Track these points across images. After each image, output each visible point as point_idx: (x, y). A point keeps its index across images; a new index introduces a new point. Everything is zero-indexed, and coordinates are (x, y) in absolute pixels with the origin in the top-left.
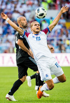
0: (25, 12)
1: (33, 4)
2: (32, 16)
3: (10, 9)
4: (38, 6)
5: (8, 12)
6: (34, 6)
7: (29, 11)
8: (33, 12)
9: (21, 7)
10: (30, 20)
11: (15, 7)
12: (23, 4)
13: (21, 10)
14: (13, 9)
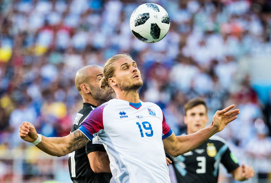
0: (215, 62)
1: (246, 33)
2: (240, 77)
3: (164, 52)
4: (261, 40)
5: (158, 61)
6: (247, 41)
7: (230, 59)
8: (244, 64)
9: (202, 44)
10: (235, 89)
11: (182, 45)
12: (208, 33)
13: (203, 55)
14: (173, 52)
